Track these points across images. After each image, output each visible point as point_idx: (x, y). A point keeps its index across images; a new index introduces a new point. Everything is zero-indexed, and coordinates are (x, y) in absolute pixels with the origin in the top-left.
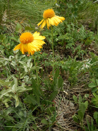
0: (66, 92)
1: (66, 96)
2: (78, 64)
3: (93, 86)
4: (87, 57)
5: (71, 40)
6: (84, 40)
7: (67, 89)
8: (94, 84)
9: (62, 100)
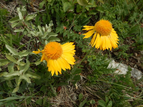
0: (77, 86)
1: (74, 89)
2: (107, 72)
3: (102, 104)
4: (126, 61)
5: (124, 35)
6: (138, 44)
7: (80, 83)
8: (104, 103)
9: (70, 89)
